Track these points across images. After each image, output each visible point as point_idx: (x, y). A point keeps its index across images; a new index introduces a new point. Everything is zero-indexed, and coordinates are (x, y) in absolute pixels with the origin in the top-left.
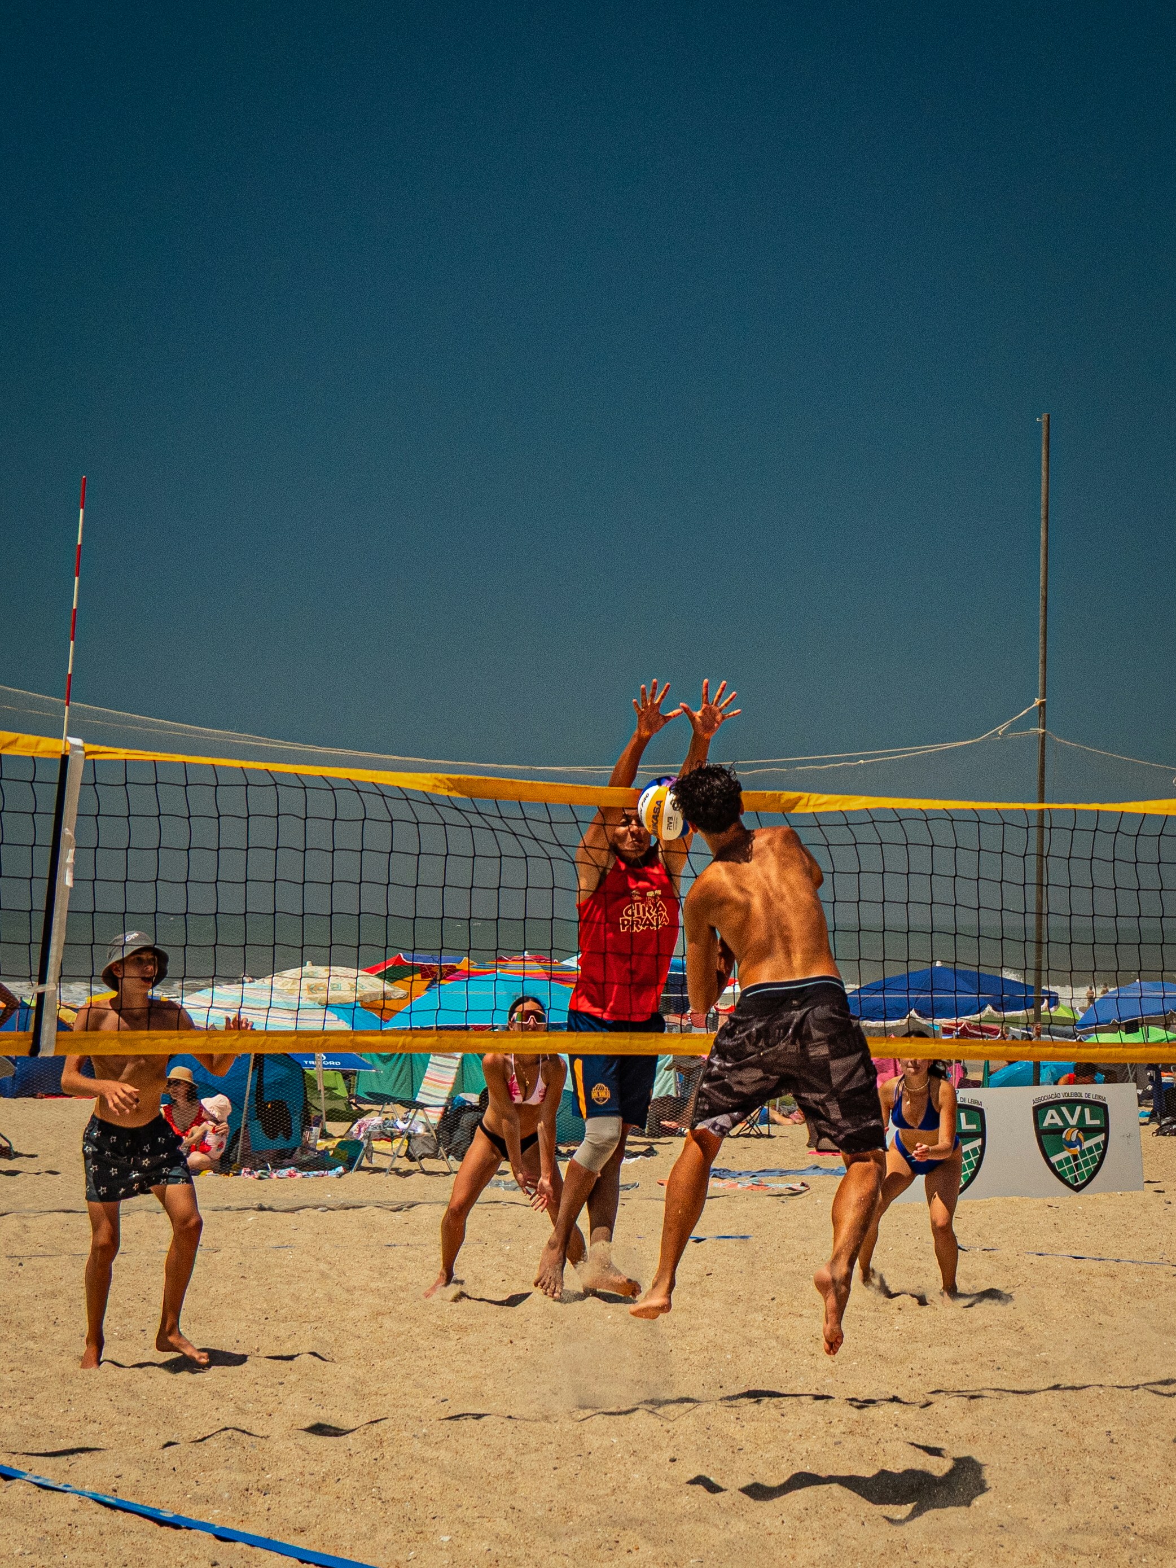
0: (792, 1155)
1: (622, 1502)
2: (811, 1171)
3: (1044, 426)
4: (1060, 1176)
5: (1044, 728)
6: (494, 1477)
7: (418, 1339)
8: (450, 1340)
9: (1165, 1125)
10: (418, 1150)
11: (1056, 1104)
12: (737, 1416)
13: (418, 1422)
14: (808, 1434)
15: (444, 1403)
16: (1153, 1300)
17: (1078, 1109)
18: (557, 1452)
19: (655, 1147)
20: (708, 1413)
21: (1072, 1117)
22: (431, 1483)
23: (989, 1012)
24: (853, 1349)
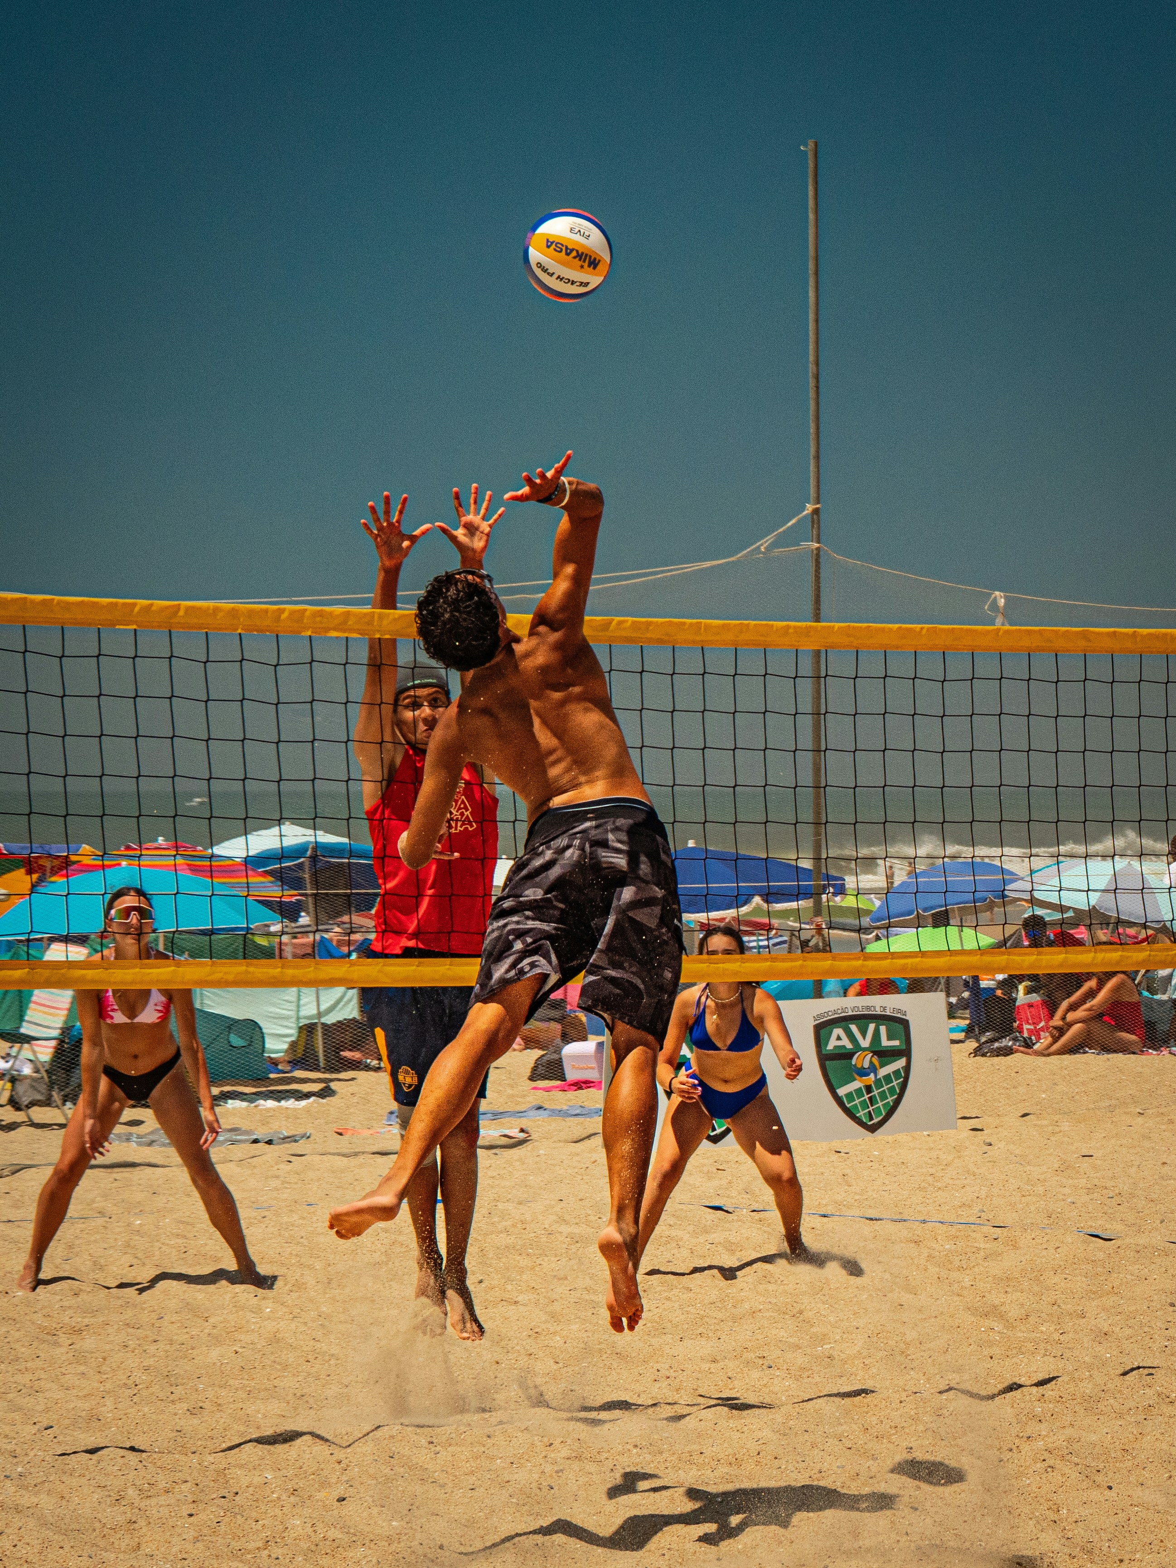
0: (510, 1091)
1: (277, 1558)
2: (534, 1113)
3: (811, 156)
4: (850, 1114)
5: (819, 543)
6: (111, 1529)
7: (17, 1346)
8: (56, 1344)
9: (986, 1042)
10: (25, 1095)
11: (843, 1021)
12: (429, 1439)
13: (11, 1459)
14: (522, 1461)
15: (48, 1431)
16: (968, 1272)
17: (872, 1027)
18: (193, 1493)
19: (333, 1085)
20: (392, 1437)
21: (864, 1038)
22: (27, 1539)
23: (757, 904)
24: (583, 1345)
